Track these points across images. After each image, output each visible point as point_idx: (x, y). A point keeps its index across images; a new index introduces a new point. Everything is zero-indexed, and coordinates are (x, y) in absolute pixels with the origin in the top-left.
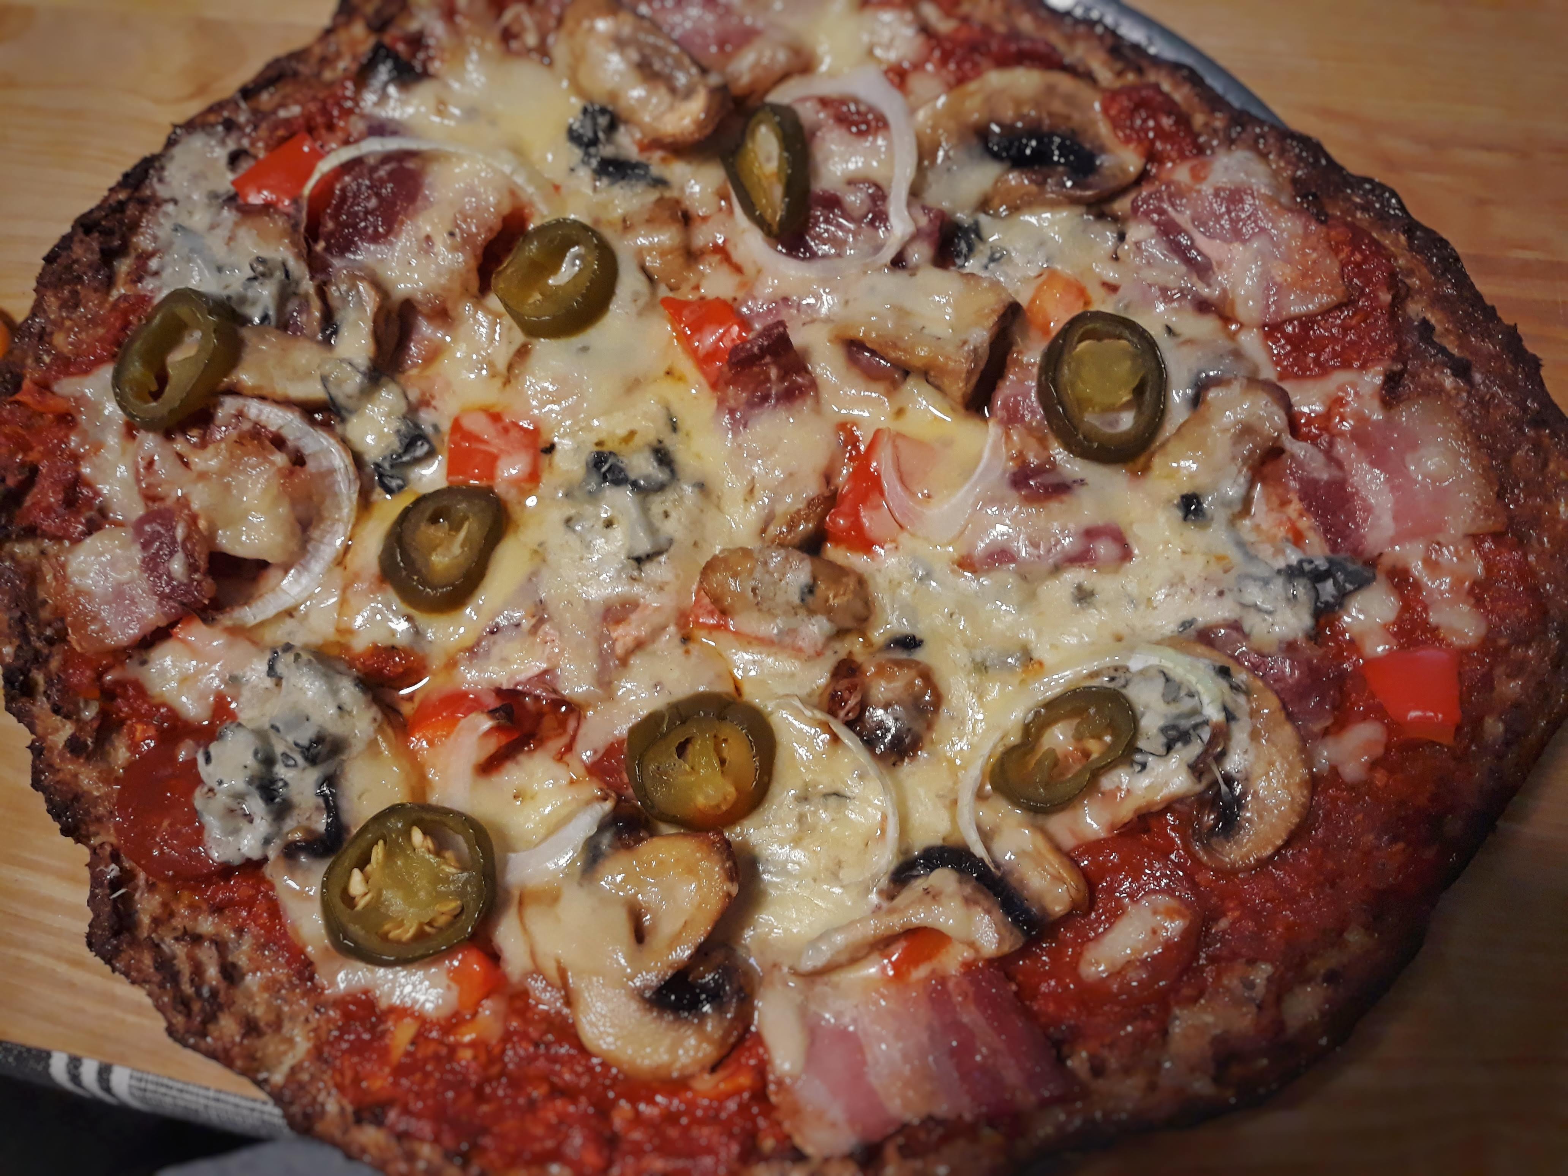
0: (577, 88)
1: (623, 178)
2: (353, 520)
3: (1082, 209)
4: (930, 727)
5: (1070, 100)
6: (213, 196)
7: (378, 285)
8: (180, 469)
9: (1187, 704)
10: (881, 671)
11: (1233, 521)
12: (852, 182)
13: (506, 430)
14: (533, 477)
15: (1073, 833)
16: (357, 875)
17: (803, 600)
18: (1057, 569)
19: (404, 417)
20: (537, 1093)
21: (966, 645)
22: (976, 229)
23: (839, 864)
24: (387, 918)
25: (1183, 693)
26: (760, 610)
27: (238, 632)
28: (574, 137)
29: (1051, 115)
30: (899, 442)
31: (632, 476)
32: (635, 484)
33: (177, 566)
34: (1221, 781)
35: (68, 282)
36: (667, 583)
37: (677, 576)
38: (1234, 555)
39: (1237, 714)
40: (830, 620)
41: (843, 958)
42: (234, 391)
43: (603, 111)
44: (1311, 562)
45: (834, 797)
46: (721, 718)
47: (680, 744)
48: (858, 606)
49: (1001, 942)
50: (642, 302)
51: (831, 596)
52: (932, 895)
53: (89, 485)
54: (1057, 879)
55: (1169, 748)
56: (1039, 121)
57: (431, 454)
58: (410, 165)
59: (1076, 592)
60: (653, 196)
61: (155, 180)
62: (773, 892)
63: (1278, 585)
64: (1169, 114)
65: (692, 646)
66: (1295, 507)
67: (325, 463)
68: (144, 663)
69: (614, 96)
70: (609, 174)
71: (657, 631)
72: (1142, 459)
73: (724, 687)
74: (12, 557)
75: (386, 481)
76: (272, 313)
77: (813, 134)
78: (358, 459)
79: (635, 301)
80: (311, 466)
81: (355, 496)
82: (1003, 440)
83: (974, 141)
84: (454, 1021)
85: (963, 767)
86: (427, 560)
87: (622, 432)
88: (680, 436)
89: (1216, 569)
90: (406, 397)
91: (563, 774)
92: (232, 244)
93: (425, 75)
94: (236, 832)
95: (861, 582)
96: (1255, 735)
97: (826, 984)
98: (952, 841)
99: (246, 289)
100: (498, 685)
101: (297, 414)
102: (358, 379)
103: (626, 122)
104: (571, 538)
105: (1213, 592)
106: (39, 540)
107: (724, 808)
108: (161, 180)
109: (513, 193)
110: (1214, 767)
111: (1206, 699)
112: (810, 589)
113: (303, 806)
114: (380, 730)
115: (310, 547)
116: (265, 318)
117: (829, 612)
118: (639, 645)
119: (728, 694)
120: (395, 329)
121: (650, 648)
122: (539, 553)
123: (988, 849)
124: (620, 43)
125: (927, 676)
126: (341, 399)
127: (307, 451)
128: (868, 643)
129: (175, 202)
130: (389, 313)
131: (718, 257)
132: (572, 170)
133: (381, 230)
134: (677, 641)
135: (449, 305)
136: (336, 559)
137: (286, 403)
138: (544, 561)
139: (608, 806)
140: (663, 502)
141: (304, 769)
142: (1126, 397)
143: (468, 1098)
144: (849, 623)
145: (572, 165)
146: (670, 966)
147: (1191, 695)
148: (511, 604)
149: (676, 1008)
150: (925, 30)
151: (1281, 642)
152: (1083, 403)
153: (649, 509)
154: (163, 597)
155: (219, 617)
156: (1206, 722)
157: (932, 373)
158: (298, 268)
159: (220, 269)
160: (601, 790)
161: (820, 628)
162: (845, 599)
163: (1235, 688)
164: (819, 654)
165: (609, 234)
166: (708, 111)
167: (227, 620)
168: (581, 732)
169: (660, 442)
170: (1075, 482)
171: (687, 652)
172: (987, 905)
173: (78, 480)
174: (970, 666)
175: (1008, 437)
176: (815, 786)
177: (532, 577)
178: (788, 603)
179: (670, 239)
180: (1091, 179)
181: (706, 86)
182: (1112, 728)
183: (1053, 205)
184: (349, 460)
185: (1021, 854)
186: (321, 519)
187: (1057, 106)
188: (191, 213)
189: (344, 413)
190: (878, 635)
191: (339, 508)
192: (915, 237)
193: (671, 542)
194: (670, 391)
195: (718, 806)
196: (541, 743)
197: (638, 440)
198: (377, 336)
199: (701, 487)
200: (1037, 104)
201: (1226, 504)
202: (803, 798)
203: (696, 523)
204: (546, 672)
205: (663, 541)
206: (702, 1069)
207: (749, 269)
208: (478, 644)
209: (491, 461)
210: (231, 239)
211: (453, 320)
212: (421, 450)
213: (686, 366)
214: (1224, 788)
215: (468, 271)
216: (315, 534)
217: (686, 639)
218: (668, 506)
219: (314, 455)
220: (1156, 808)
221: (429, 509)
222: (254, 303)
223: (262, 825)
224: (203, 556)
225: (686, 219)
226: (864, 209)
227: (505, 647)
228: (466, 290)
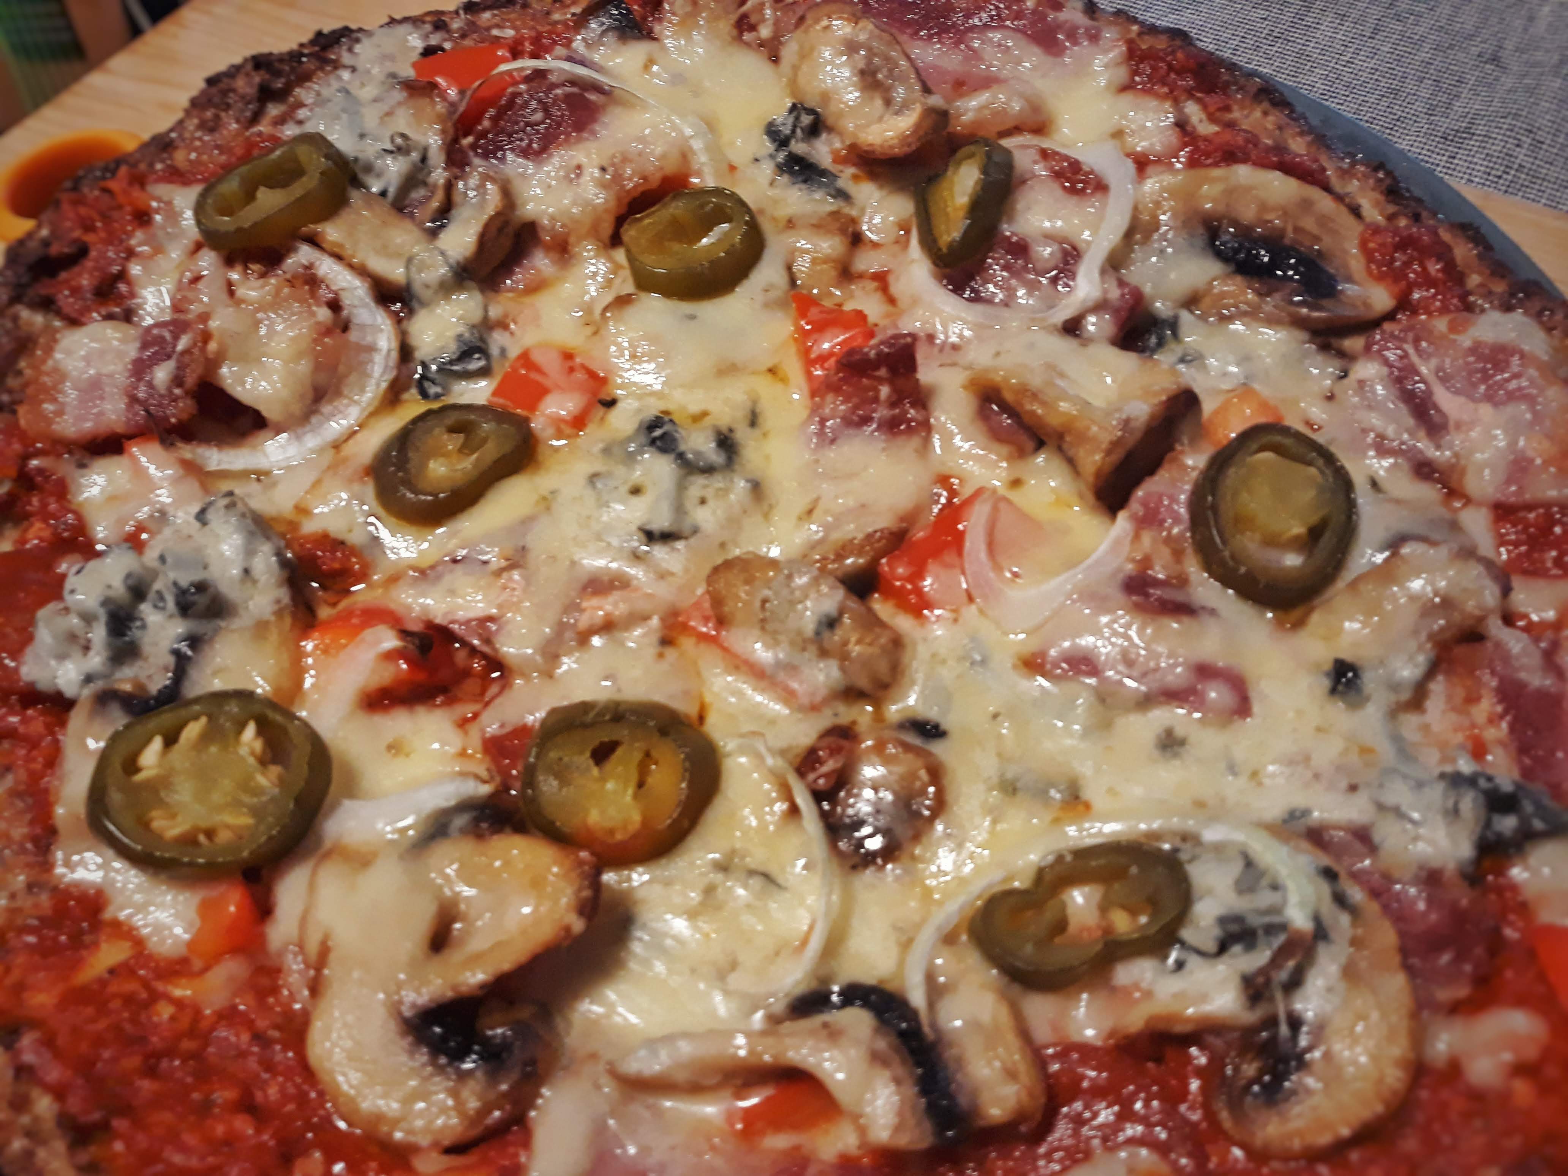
0: (793, 85)
1: (805, 181)
2: (371, 409)
3: (1303, 335)
4: (917, 837)
5: (1323, 221)
6: (393, 75)
7: (507, 193)
8: (224, 296)
9: (1265, 899)
10: (879, 748)
11: (1396, 711)
12: (1049, 237)
13: (572, 370)
14: (579, 422)
15: (1055, 1028)
16: (157, 743)
17: (818, 633)
18: (1145, 702)
19: (474, 326)
20: (223, 1095)
21: (999, 755)
22: (1173, 325)
23: (734, 966)
24: (161, 803)
25: (1264, 882)
26: (763, 629)
27: (192, 468)
28: (771, 131)
29: (1297, 230)
30: (1002, 505)
31: (682, 447)
32: (681, 456)
33: (162, 374)
34: (1282, 1017)
35: (216, 106)
36: (672, 574)
37: (686, 570)
38: (1386, 751)
39: (1333, 935)
40: (842, 669)
41: (681, 1076)
42: (314, 241)
43: (811, 111)
44: (1490, 779)
45: (762, 878)
46: (663, 732)
47: (602, 744)
48: (883, 667)
49: (898, 1129)
50: (774, 294)
51: (853, 639)
52: (833, 1034)
53: (129, 283)
54: (1011, 1074)
55: (1223, 948)
56: (1282, 233)
57: (484, 372)
58: (592, 97)
59: (1163, 735)
60: (830, 204)
61: (345, 47)
62: (633, 965)
63: (1436, 793)
64: (1439, 259)
65: (671, 654)
66: (1487, 706)
67: (369, 339)
68: (82, 466)
69: (826, 97)
70: (792, 173)
71: (638, 618)
72: (1297, 613)
73: (686, 708)
74: (15, 319)
75: (427, 384)
76: (392, 191)
77: (1024, 182)
78: (406, 352)
79: (766, 291)
80: (353, 336)
81: (384, 385)
82: (1129, 538)
83: (1201, 230)
84: (178, 967)
85: (940, 903)
86: (424, 466)
87: (694, 408)
88: (757, 432)
89: (1354, 758)
90: (486, 311)
91: (454, 741)
92: (386, 119)
93: (649, 36)
94: (62, 657)
95: (897, 643)
96: (1350, 973)
97: (648, 1107)
98: (890, 987)
99: (377, 158)
100: (431, 617)
101: (366, 285)
102: (443, 270)
103: (830, 130)
104: (589, 493)
105: (1344, 784)
106: (51, 316)
107: (619, 837)
108: (350, 50)
109: (685, 156)
110: (1279, 995)
111: (1293, 898)
112: (831, 623)
113: (151, 660)
114: (279, 613)
115: (314, 420)
116: (383, 194)
117: (844, 657)
118: (607, 627)
119: (687, 716)
120: (506, 243)
121: (619, 635)
122: (547, 502)
123: (931, 1005)
124: (851, 47)
125: (936, 773)
126: (417, 288)
127: (355, 320)
128: (879, 717)
129: (354, 69)
130: (506, 223)
131: (875, 284)
132: (757, 160)
133: (535, 145)
134: (654, 639)
135: (572, 239)
136: (335, 441)
137: (361, 271)
138: (548, 509)
139: (485, 790)
140: (705, 487)
141: (171, 616)
142: (1298, 529)
143: (133, 1062)
144: (863, 682)
145: (758, 156)
146: (454, 988)
147: (1275, 887)
148: (490, 539)
149: (437, 1048)
150: (1181, 125)
151: (1421, 868)
152: (1243, 522)
153: (686, 488)
154: (133, 400)
155: (180, 444)
156: (1283, 927)
157: (1068, 439)
158: (437, 157)
159: (362, 136)
160: (488, 770)
161: (827, 676)
162: (870, 650)
163: (1340, 900)
164: (814, 708)
165: (767, 227)
166: (917, 126)
167: (187, 451)
168: (498, 701)
169: (731, 430)
170: (1203, 608)
171: (661, 656)
172: (900, 1071)
173: (122, 276)
174: (995, 780)
175: (1137, 537)
176: (743, 857)
177: (527, 522)
178: (799, 633)
179: (830, 247)
180: (1325, 302)
181: (923, 104)
182: (1153, 904)
183: (1271, 322)
184: (395, 345)
185: (974, 1025)
186: (338, 393)
187: (1309, 224)
188: (363, 85)
189: (415, 304)
190: (894, 710)
191: (362, 390)
192: (1099, 307)
193: (695, 531)
194: (765, 388)
195: (611, 832)
196: (451, 701)
197: (707, 421)
198: (483, 240)
199: (757, 488)
200: (1285, 214)
201: (1394, 687)
202: (723, 867)
203: (733, 522)
204: (491, 619)
205: (686, 528)
206: (435, 1145)
207: (903, 300)
208: (432, 567)
209: (541, 392)
210: (389, 114)
211: (571, 257)
212: (475, 365)
213: (794, 368)
214: (1284, 1030)
215: (606, 211)
216: (326, 409)
217: (666, 641)
218: (709, 493)
219: (362, 327)
220: (1179, 1028)
221: (452, 418)
222: (379, 176)
223: (96, 660)
224: (194, 375)
225: (856, 240)
226: (1052, 264)
227: (458, 577)
228: (594, 232)
